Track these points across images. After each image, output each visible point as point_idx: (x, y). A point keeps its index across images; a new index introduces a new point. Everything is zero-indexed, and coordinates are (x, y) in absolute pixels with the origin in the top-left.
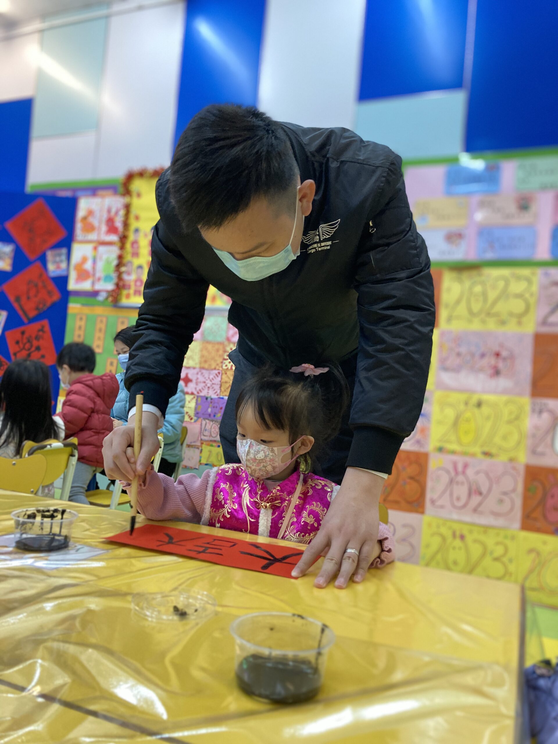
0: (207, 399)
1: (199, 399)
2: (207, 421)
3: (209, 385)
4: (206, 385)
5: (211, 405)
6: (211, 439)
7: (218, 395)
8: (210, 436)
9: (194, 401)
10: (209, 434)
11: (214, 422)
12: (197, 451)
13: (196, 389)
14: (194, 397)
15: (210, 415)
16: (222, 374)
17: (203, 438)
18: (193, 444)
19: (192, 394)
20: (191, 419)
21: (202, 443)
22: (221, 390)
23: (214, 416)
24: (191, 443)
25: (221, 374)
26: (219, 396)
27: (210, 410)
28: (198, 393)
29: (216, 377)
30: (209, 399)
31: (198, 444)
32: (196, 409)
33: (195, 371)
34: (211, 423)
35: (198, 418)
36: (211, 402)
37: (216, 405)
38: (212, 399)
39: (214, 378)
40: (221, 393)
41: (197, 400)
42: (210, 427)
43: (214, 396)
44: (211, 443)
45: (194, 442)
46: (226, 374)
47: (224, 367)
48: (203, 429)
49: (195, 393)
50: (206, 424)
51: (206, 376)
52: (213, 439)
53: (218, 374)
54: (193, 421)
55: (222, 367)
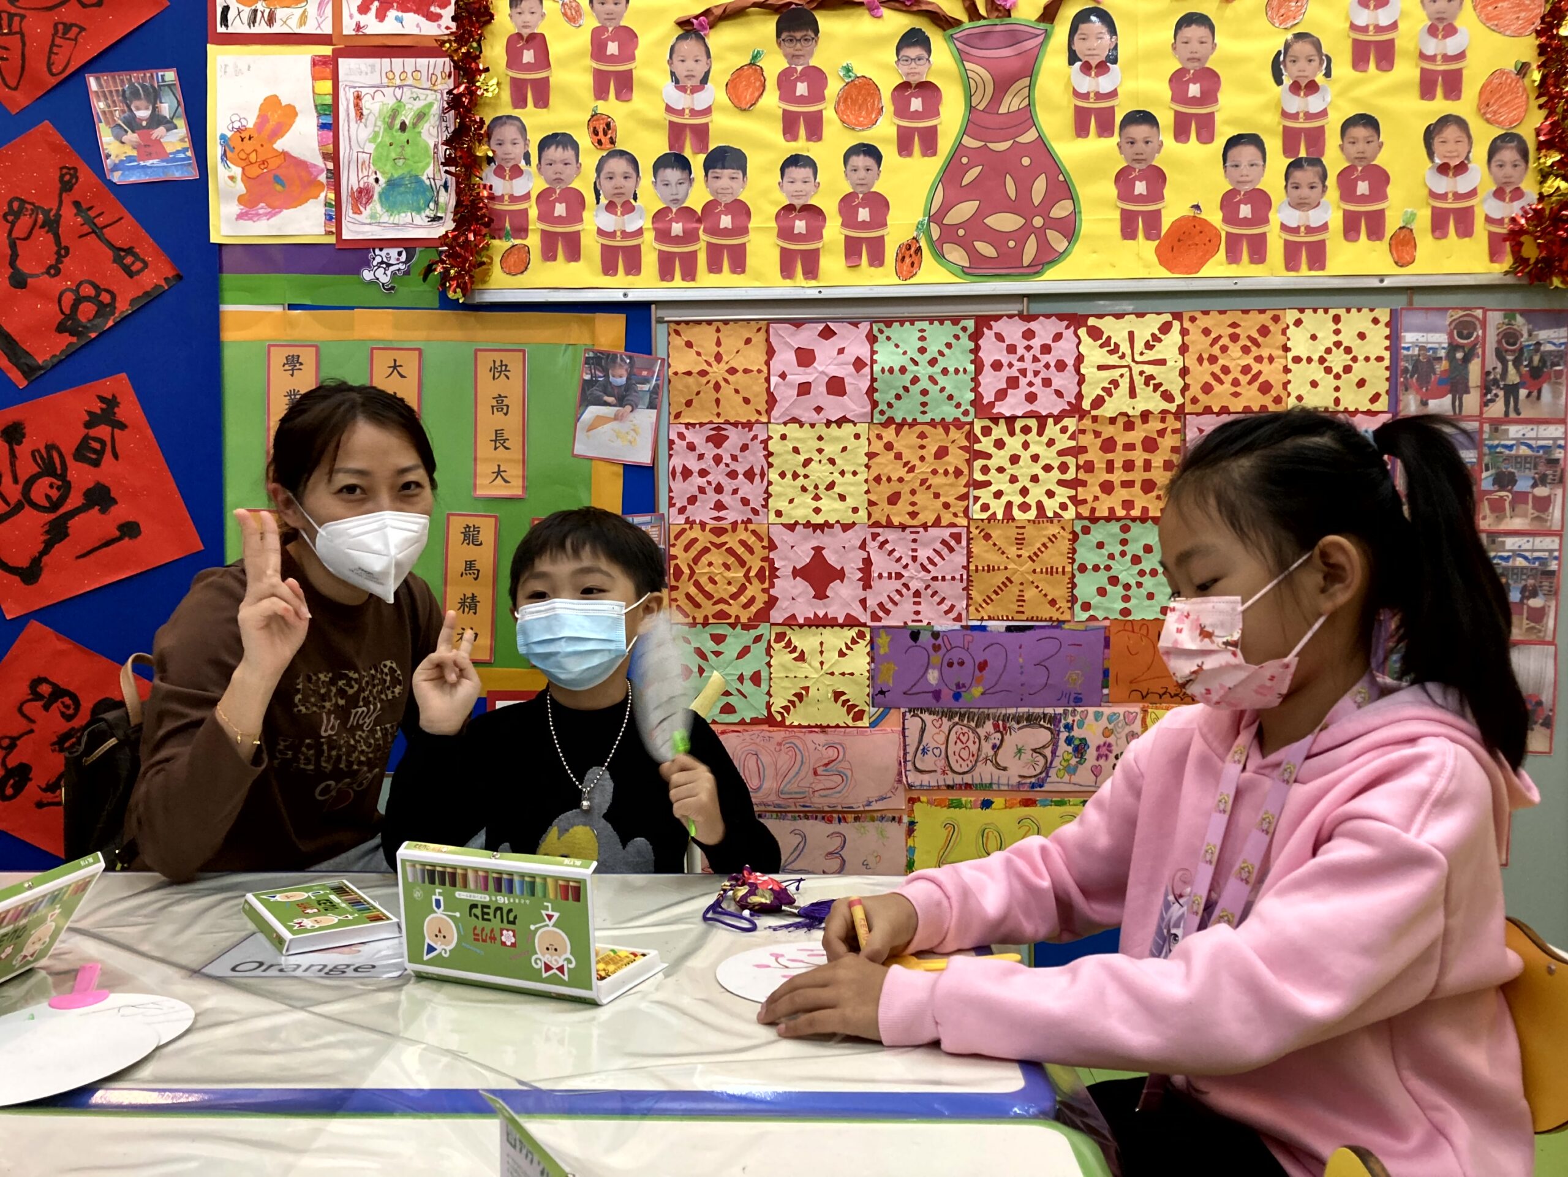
0: (915, 635)
1: (883, 640)
2: (926, 716)
3: (915, 585)
4: (906, 586)
5: (936, 658)
6: (950, 779)
7: (958, 618)
8: (944, 772)
9: (863, 647)
10: (942, 763)
11: (956, 719)
12: (897, 831)
13: (863, 602)
14: (861, 635)
15: (937, 695)
16: (969, 539)
17: (913, 778)
18: (875, 806)
19: (851, 622)
20: (859, 716)
21: (912, 801)
22: (969, 597)
23: (957, 696)
24: (869, 804)
25: (964, 543)
26: (964, 623)
27: (933, 676)
28: (875, 617)
29: (945, 551)
30: (925, 638)
31: (899, 802)
32: (873, 676)
33: (853, 538)
34: (946, 724)
35: (888, 709)
36: (936, 648)
37: (956, 655)
38: (936, 635)
39: (937, 559)
40: (971, 609)
41: (872, 642)
42: (941, 738)
43: (945, 625)
44: (953, 795)
45: (882, 799)
46: (987, 537)
47: (976, 513)
48: (911, 750)
49: (864, 618)
50: (923, 730)
51: (902, 550)
52: (958, 779)
53: (953, 543)
54: (865, 722)
55: (966, 511)
